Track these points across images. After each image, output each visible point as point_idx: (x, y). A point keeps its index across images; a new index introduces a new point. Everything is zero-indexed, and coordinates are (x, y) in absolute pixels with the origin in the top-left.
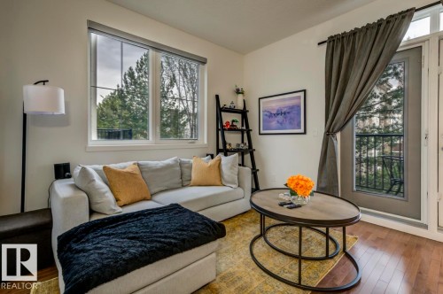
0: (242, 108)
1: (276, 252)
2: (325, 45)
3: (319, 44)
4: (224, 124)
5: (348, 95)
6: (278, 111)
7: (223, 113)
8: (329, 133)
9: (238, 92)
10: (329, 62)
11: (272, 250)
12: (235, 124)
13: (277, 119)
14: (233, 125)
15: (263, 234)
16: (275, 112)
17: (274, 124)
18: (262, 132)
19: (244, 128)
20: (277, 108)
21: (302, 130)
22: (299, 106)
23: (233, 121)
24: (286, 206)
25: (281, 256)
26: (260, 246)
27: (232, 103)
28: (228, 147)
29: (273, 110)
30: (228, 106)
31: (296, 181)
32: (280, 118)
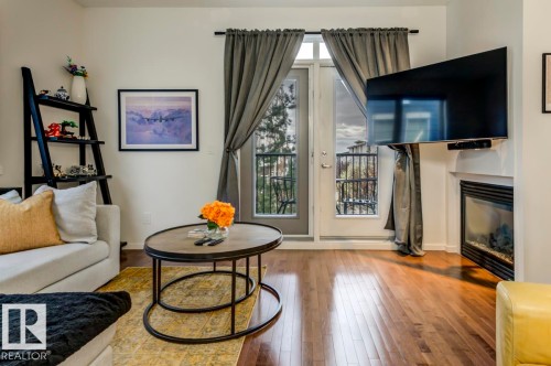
0: (84, 103)
1: (186, 315)
2: (223, 38)
3: (216, 33)
4: (46, 128)
5: (251, 106)
6: (155, 114)
7: (41, 107)
8: (229, 150)
9: (73, 71)
10: (229, 60)
11: (178, 315)
12: (68, 129)
13: (153, 127)
14: (64, 132)
15: (156, 301)
16: (149, 116)
17: (148, 133)
18: (124, 146)
19: (87, 137)
20: (153, 110)
21: (193, 146)
22: (189, 112)
23: (65, 124)
24: (206, 244)
25: (194, 316)
26: (160, 318)
27: (62, 90)
28: (56, 173)
29: (147, 112)
30: (52, 94)
31: (216, 209)
32: (159, 126)
